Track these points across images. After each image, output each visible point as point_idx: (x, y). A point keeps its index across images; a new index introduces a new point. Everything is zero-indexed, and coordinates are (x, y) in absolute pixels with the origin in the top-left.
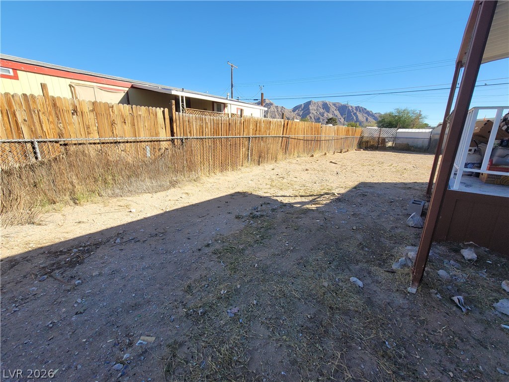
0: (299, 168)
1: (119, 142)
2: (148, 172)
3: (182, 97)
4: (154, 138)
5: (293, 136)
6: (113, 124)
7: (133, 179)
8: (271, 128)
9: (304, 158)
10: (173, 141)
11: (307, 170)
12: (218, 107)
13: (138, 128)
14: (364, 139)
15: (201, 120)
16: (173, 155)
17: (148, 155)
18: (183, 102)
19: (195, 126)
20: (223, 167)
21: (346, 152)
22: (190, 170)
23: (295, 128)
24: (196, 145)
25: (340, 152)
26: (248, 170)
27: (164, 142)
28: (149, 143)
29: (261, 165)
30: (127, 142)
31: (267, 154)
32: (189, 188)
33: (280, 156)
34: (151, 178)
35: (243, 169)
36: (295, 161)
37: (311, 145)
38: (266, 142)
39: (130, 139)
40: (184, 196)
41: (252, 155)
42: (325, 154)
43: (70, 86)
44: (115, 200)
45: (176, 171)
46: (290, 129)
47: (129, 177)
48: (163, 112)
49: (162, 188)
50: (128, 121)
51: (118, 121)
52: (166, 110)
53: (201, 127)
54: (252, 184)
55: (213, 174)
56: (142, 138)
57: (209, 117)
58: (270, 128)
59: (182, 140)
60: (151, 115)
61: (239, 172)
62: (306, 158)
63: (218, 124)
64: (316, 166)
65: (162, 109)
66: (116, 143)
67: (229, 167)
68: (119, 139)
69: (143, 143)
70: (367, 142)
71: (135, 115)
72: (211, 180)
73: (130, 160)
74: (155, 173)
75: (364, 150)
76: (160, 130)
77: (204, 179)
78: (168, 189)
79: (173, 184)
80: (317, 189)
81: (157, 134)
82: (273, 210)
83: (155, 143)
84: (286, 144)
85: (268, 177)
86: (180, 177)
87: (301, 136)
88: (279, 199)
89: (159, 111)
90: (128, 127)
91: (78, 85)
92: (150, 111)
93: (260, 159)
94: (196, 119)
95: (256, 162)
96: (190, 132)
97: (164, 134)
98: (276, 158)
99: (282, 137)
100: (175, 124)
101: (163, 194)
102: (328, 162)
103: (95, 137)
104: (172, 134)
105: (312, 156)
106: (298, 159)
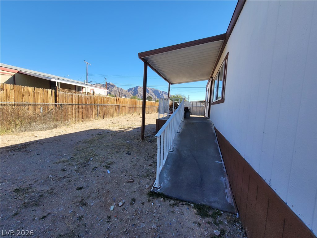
0: (124, 120)
1: (27, 105)
2: (41, 120)
3: (58, 83)
4: (45, 104)
5: (122, 105)
6: (23, 95)
7: (32, 124)
8: (110, 101)
9: (128, 116)
10: (56, 105)
11: (128, 120)
12: (79, 89)
13: (37, 99)
15: (72, 96)
16: (55, 112)
17: (42, 111)
18: (58, 85)
19: (68, 99)
20: (83, 119)
21: (150, 113)
22: (65, 120)
23: (123, 101)
24: (69, 108)
25: (148, 114)
26: (97, 121)
27: (51, 106)
28: (43, 106)
29: (104, 119)
30: (30, 105)
31: (108, 113)
32: (65, 128)
33: (115, 115)
34: (42, 123)
35: (95, 120)
36: (123, 117)
37: (132, 109)
38: (107, 107)
39: (32, 103)
40: (63, 131)
41: (99, 113)
42: (140, 114)
44: (22, 133)
45: (56, 120)
46: (120, 101)
47: (30, 123)
48: (52, 92)
49: (49, 128)
50: (32, 95)
51: (26, 95)
53: (72, 99)
54: (100, 126)
55: (78, 123)
56: (39, 103)
57: (76, 94)
58: (109, 101)
59: (61, 105)
60: (45, 93)
61: (92, 122)
62: (130, 116)
63: (81, 98)
64: (132, 119)
65: (51, 90)
66: (24, 105)
67: (87, 119)
68: (26, 103)
69: (39, 106)
71: (36, 92)
72: (77, 125)
73: (31, 114)
74: (45, 121)
76: (49, 100)
77: (73, 124)
78: (52, 129)
79: (55, 127)
80: (129, 126)
81: (47, 102)
82: (107, 133)
83: (46, 106)
84: (118, 109)
85: (108, 123)
86: (58, 123)
87: (126, 105)
88: (111, 130)
89: (50, 91)
90: (31, 98)
92: (44, 91)
93: (104, 116)
94: (69, 95)
95: (102, 117)
96: (66, 101)
97: (51, 102)
98: (113, 115)
99: (116, 105)
100: (57, 97)
101: (51, 131)
102: (139, 118)
103: (12, 102)
104: (56, 101)
105: (133, 115)
106: (125, 116)
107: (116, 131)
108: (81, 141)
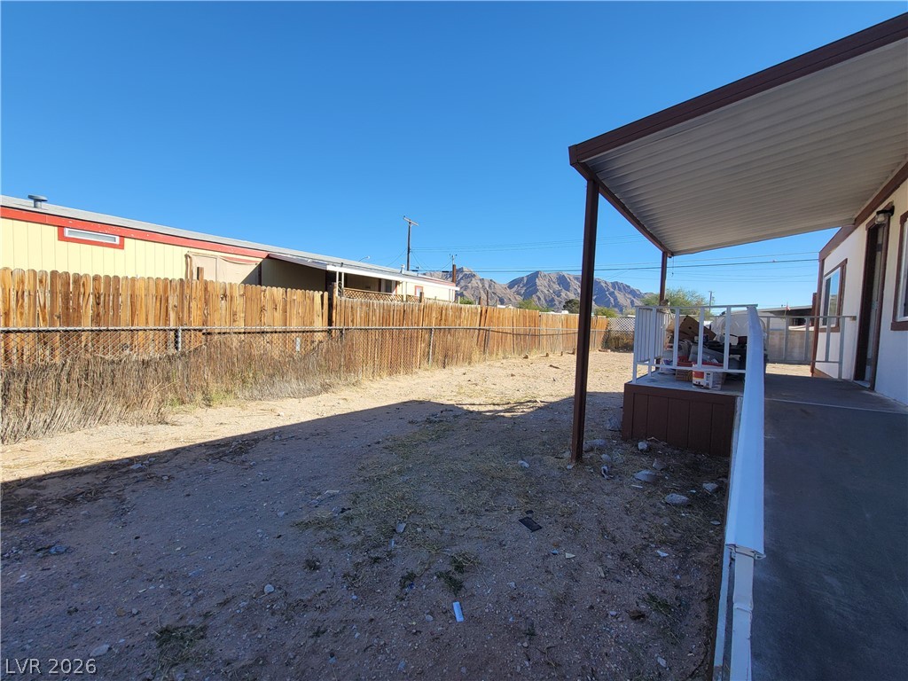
0: (502, 372)
1: (267, 332)
2: (296, 370)
3: (340, 274)
4: (307, 328)
5: (495, 328)
6: (262, 309)
7: (277, 379)
8: (463, 316)
9: (513, 360)
10: (329, 331)
11: (512, 375)
12: (389, 286)
13: (290, 316)
14: (613, 334)
15: (368, 305)
16: (328, 351)
17: (298, 348)
18: (340, 279)
19: (359, 314)
20: (393, 369)
22: (348, 370)
23: (499, 317)
24: (359, 338)
25: (573, 353)
26: (427, 373)
27: (319, 334)
28: (301, 334)
29: (447, 367)
30: (276, 332)
31: (457, 352)
32: (346, 393)
33: (476, 356)
34: (297, 379)
35: (421, 373)
36: (498, 364)
37: (525, 341)
38: (454, 335)
39: (279, 328)
40: (341, 402)
41: (434, 353)
42: (547, 355)
43: (187, 256)
44: (254, 404)
45: (329, 370)
46: (491, 318)
47: (272, 376)
48: (322, 296)
49: (312, 393)
50: (280, 307)
51: (269, 307)
52: (326, 294)
53: (368, 314)
54: (434, 391)
55: (378, 378)
56: (294, 328)
57: (377, 301)
58: (460, 317)
59: (341, 330)
60: (308, 300)
61: (414, 376)
62: (519, 360)
63: (389, 311)
64: (527, 371)
65: (321, 293)
66: (263, 332)
67: (402, 369)
68: (267, 328)
69: (293, 334)
70: (618, 339)
71: (288, 300)
72: (376, 385)
73: (276, 353)
74: (303, 374)
75: (612, 350)
76: (315, 318)
77: (366, 383)
78: (319, 393)
79: (326, 388)
80: (519, 396)
81: (312, 323)
82: (455, 416)
83: (308, 334)
84: (486, 340)
85: (455, 383)
86: (333, 379)
87: (508, 328)
88: (465, 407)
89: (318, 295)
90: (278, 315)
91: (197, 255)
92: (307, 295)
93: (446, 360)
94: (361, 304)
95: (440, 364)
96: (352, 321)
97: (320, 324)
98: (470, 358)
99: (479, 329)
100: (334, 311)
101: (313, 399)
102: (547, 367)
103: (241, 326)
104: (330, 322)
105: (526, 357)
106: (504, 361)
107: (480, 413)
108: (378, 443)
